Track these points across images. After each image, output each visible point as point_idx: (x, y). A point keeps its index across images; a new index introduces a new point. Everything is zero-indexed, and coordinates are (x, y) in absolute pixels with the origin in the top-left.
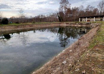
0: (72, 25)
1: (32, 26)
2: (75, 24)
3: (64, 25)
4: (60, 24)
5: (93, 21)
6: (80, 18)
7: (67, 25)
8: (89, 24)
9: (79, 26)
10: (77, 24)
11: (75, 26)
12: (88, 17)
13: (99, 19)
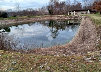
0: (63, 18)
1: (29, 19)
2: (66, 17)
3: (55, 18)
4: (51, 17)
5: (80, 14)
6: (69, 12)
7: (59, 18)
8: (77, 17)
9: (70, 18)
10: (67, 17)
11: (66, 18)
12: (76, 11)
13: (85, 13)
